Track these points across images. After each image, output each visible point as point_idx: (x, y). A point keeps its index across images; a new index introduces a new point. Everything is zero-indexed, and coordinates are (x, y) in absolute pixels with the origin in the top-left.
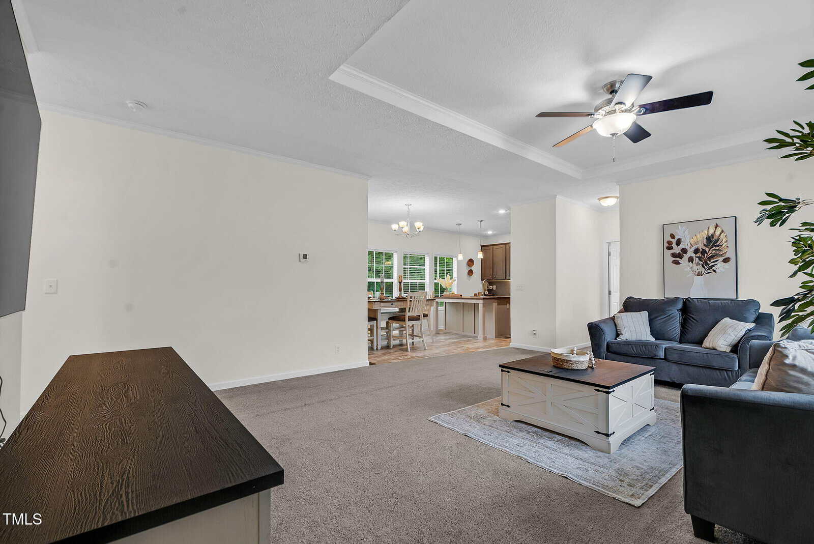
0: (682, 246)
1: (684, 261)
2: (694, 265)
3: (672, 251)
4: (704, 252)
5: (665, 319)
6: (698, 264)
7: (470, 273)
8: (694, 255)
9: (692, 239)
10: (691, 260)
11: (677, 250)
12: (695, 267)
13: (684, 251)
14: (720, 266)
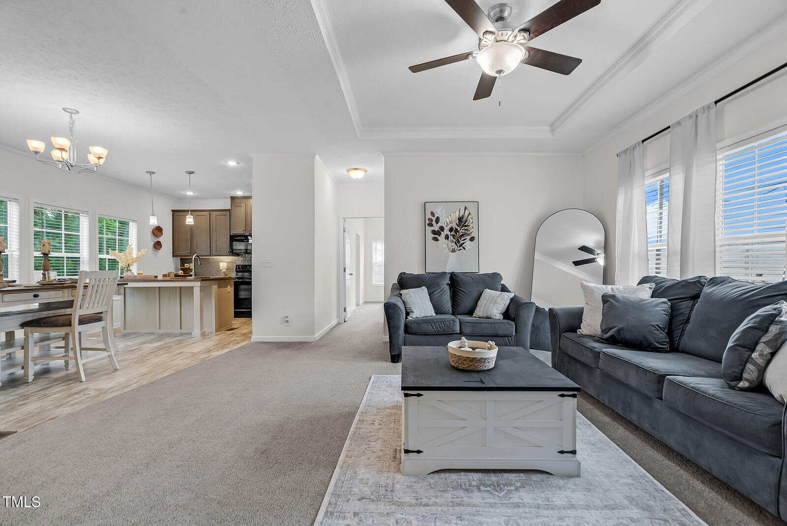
0: (440, 224)
1: (441, 238)
2: (450, 243)
3: (432, 228)
4: (456, 231)
5: (440, 293)
6: (452, 241)
7: (158, 245)
8: (449, 233)
9: (448, 219)
10: (447, 237)
11: (436, 227)
12: (450, 244)
13: (442, 228)
14: (468, 244)
